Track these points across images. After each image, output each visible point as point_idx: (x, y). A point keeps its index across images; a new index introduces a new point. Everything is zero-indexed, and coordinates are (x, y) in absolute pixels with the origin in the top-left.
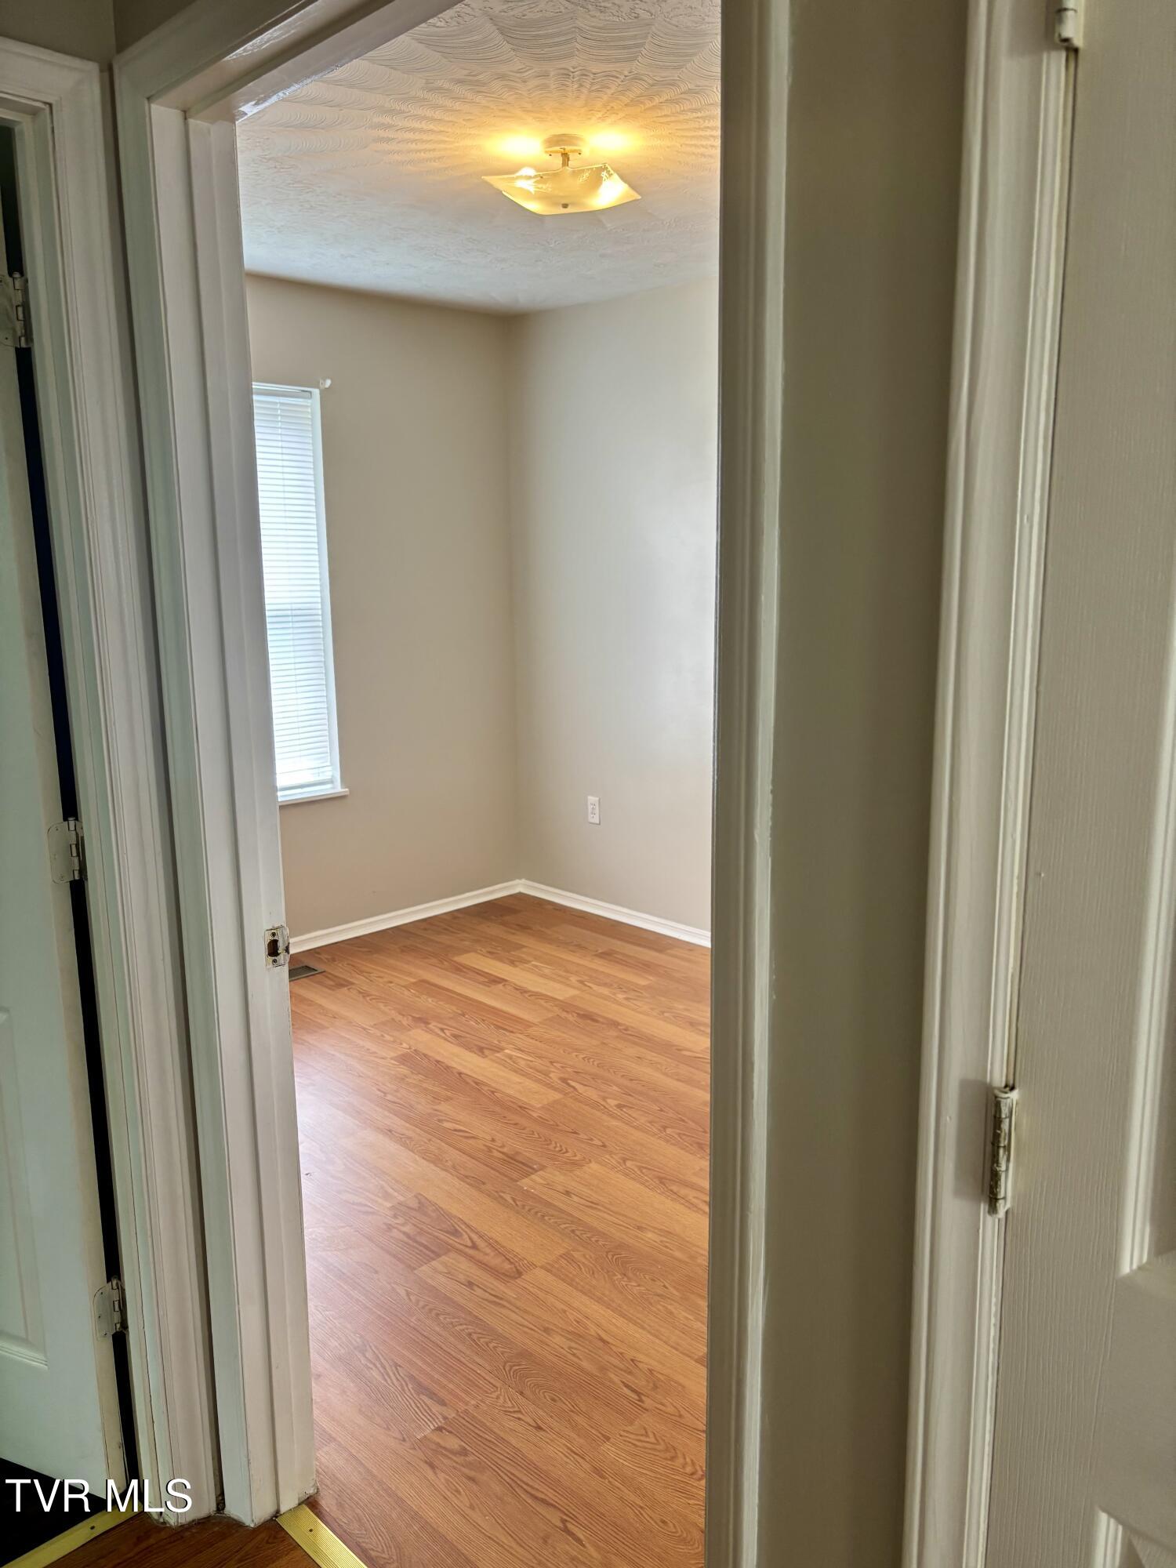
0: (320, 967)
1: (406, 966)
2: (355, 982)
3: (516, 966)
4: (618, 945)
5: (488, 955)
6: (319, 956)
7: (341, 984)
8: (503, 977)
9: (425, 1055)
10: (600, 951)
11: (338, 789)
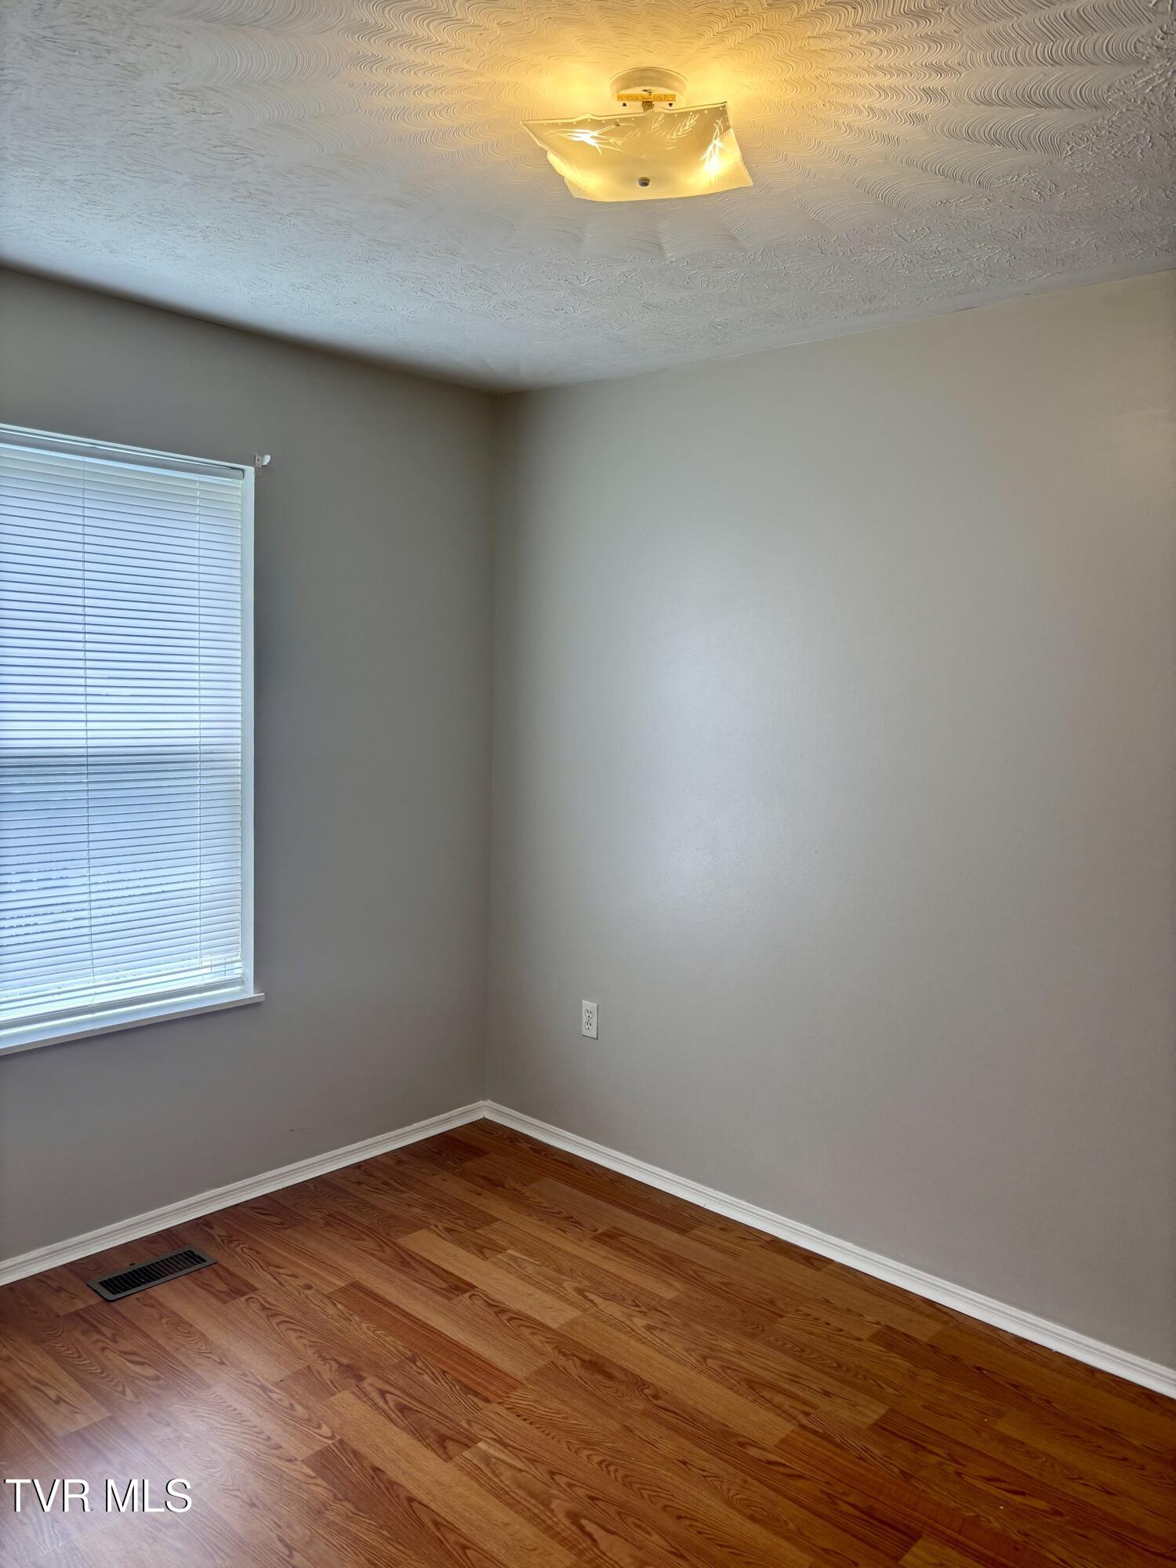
0: (210, 1253)
1: (330, 1254)
2: (257, 1285)
3: (486, 1258)
4: (625, 1220)
5: (445, 1234)
6: (210, 1231)
7: (239, 1290)
8: (471, 1281)
9: (355, 1453)
10: (600, 1231)
11: (249, 992)
